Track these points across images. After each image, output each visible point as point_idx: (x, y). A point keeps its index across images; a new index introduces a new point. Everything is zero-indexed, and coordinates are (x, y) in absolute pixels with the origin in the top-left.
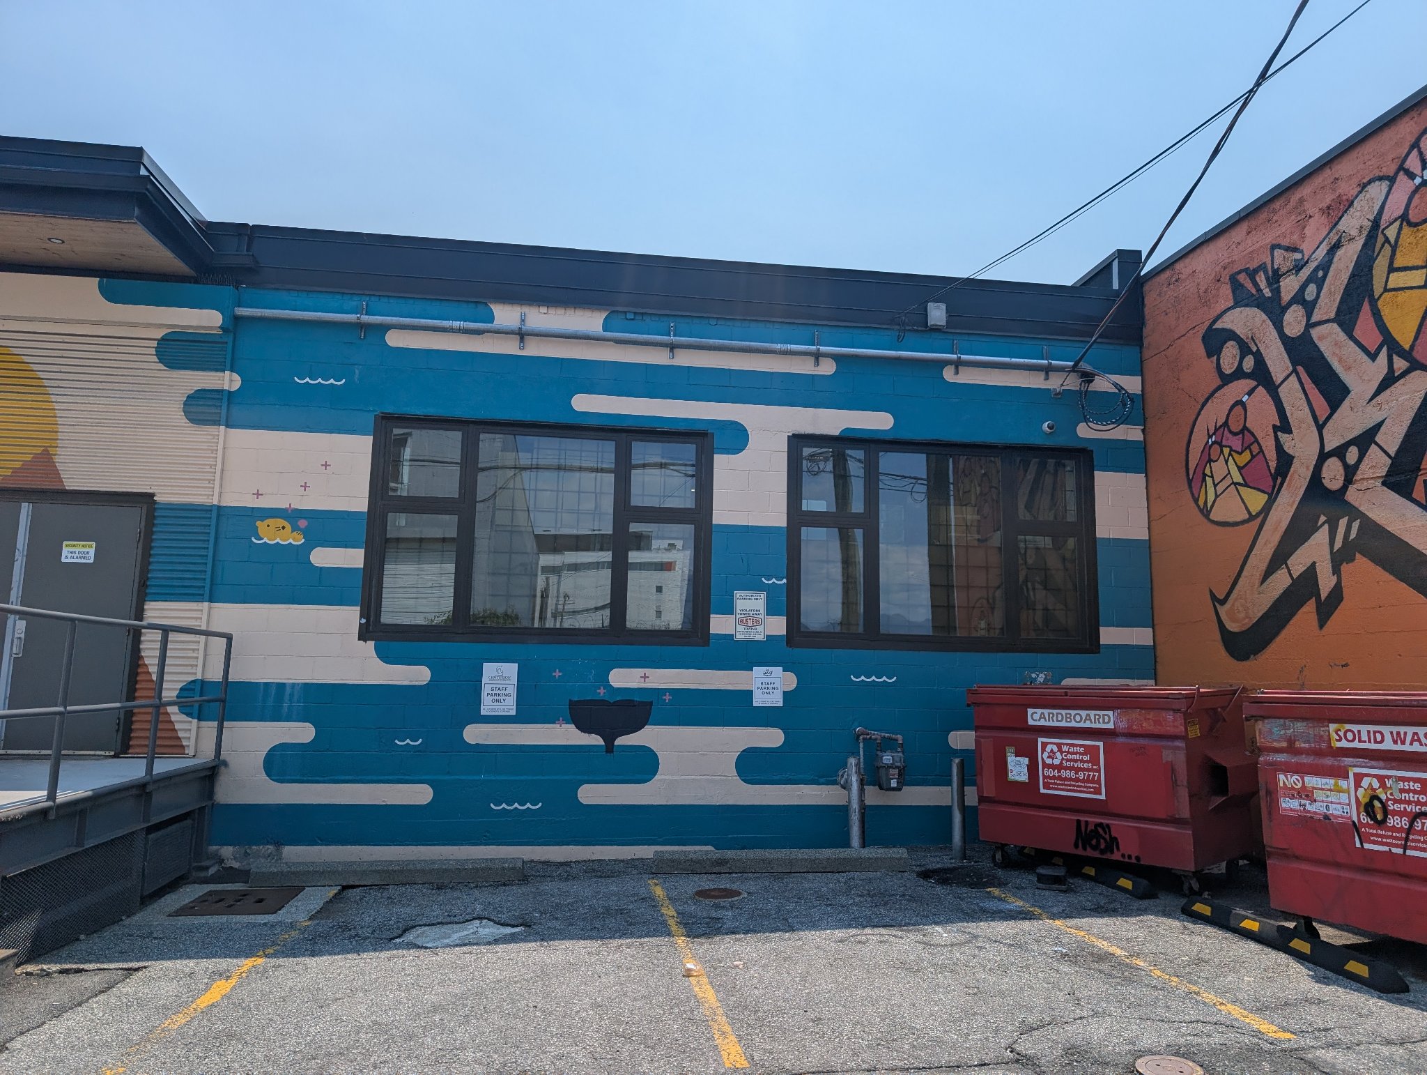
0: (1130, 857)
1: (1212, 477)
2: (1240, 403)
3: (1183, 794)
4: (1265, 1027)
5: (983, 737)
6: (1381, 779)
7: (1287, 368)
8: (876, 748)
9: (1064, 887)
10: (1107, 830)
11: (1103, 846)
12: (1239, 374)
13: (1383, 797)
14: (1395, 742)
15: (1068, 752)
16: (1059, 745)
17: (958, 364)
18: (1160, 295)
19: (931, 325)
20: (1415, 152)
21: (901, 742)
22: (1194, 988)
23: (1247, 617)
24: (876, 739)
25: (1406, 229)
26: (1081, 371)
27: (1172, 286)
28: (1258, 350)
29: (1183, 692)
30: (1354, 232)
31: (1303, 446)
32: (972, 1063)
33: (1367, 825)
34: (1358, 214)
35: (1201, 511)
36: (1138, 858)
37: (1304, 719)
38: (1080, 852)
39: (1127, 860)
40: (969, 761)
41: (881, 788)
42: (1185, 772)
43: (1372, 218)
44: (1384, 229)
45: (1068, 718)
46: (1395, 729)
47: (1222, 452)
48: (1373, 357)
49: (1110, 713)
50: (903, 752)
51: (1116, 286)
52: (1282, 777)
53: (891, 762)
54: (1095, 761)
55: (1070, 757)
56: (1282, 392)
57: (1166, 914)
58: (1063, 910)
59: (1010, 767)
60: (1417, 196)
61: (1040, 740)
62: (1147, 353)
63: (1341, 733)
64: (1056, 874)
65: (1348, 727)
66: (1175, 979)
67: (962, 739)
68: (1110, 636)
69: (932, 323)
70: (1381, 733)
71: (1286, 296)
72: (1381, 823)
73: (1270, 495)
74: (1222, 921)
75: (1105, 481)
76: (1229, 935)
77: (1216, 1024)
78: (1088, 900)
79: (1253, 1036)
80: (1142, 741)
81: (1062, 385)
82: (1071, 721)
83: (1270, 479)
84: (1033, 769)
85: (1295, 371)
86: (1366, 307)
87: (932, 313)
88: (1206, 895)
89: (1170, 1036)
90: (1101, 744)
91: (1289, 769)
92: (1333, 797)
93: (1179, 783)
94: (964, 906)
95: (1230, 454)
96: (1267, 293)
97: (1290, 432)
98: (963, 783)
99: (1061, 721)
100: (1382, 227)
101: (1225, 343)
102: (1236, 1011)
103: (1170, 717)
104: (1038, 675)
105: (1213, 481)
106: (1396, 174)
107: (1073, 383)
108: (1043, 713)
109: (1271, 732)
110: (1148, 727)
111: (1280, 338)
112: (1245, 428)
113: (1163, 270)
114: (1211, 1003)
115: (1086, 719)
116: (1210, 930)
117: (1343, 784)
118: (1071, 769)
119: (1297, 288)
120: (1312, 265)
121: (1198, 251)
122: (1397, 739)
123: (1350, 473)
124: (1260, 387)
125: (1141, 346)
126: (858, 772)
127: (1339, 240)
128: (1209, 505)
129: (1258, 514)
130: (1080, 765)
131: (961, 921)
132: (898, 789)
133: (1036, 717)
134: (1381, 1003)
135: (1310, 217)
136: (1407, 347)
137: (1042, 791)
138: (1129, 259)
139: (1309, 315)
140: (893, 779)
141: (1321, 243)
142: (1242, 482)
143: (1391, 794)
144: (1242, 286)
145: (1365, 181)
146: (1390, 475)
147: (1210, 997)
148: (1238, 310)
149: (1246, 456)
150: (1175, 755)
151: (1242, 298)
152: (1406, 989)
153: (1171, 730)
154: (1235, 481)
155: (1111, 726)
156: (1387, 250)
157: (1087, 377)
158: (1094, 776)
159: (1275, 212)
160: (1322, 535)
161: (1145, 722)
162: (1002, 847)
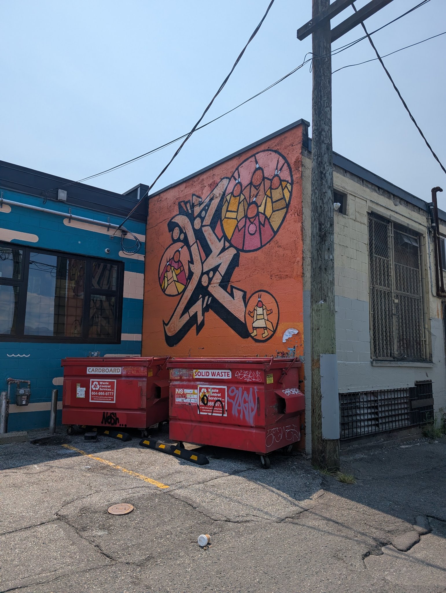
0: (123, 425)
1: (167, 277)
2: (178, 251)
3: (144, 399)
4: (160, 485)
5: (67, 380)
6: (207, 389)
7: (194, 240)
8: (16, 387)
9: (95, 440)
10: (115, 415)
11: (112, 422)
12: (179, 240)
13: (207, 395)
14: (212, 376)
15: (102, 385)
16: (98, 382)
17: (70, 218)
18: (154, 205)
19: (60, 199)
20: (237, 171)
21: (29, 384)
22: (138, 474)
23: (174, 331)
24: (17, 383)
25: (232, 198)
26: (122, 230)
27: (159, 202)
28: (186, 232)
29: (147, 359)
30: (218, 195)
31: (197, 269)
32: (37, 524)
33: (202, 406)
34: (219, 189)
35: (162, 290)
36: (126, 425)
37: (185, 368)
38: (104, 425)
39: (121, 426)
40: (60, 390)
41: (18, 405)
42: (146, 390)
43: (223, 191)
44: (226, 196)
45: (103, 371)
46: (213, 371)
47: (171, 268)
48: (220, 240)
49: (120, 368)
50: (30, 388)
51: (138, 198)
52: (177, 390)
53: (24, 393)
54: (112, 388)
55: (103, 386)
56: (192, 248)
57: (133, 446)
58: (93, 450)
59: (78, 392)
60: (236, 187)
61: (91, 380)
62: (148, 227)
63: (197, 373)
64: (92, 435)
65: (199, 370)
66: (131, 472)
67: (58, 381)
68: (125, 337)
69: (60, 198)
70: (208, 372)
71: (196, 214)
72: (206, 405)
73: (185, 286)
74: (153, 447)
75: (128, 275)
76: (155, 452)
77: (142, 487)
78: (104, 445)
79: (155, 489)
80: (131, 379)
81: (114, 234)
82: (104, 372)
83: (186, 280)
84: (87, 393)
85: (196, 242)
86: (219, 222)
87: (60, 194)
88: (149, 437)
89: (125, 495)
90: (115, 381)
91: (180, 387)
92: (192, 396)
93: (143, 395)
94: (50, 454)
95: (174, 270)
96: (190, 211)
97: (193, 264)
98: (57, 400)
99: (101, 372)
100: (226, 195)
101: (175, 227)
102: (150, 481)
103: (142, 369)
104: (94, 353)
105: (167, 279)
106: (231, 177)
107: (118, 234)
108: (93, 369)
109: (175, 374)
110: (134, 373)
111: (193, 229)
112: (179, 260)
113: (156, 195)
114: (142, 479)
115: (110, 371)
116: (148, 450)
117: (196, 391)
118: (102, 391)
119: (199, 211)
120: (204, 204)
121: (169, 191)
122: (213, 374)
123: (210, 280)
124: (185, 246)
125: (146, 223)
126: (6, 398)
127: (213, 197)
128: (165, 288)
129: (181, 293)
130: (107, 390)
131: (47, 461)
132: (26, 405)
133: (90, 370)
134: (200, 469)
135: (205, 186)
136: (229, 239)
137: (90, 401)
138: (144, 188)
139: (202, 222)
140: (24, 400)
141: (208, 197)
142: (177, 280)
143: (210, 394)
144: (182, 207)
145: (222, 177)
146: (222, 283)
147: (142, 477)
148: (180, 216)
149: (179, 271)
150: (143, 384)
151: (182, 212)
152: (208, 463)
153: (142, 374)
154: (175, 280)
155: (120, 373)
156: (227, 204)
157: (124, 233)
158: (112, 393)
159: (194, 182)
160: (200, 302)
161: (133, 371)
162: (72, 426)
